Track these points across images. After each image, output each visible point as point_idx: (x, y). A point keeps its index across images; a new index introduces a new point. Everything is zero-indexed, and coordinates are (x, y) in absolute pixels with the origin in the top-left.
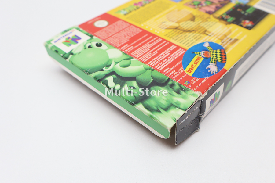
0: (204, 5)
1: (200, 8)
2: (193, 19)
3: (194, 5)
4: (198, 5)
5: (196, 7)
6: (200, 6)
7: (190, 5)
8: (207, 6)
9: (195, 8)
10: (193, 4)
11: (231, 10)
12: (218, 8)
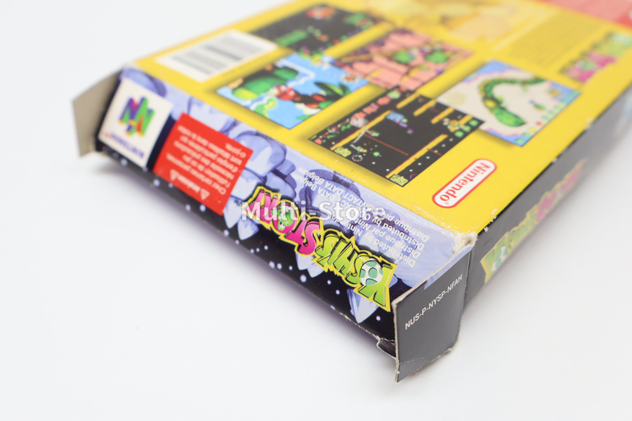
0: (415, 52)
1: (427, 42)
2: (445, 20)
3: (443, 50)
4: (432, 52)
5: (437, 47)
6: (427, 49)
7: (455, 52)
8: (407, 49)
9: (440, 42)
10: (448, 54)
11: (344, 37)
12: (380, 42)
